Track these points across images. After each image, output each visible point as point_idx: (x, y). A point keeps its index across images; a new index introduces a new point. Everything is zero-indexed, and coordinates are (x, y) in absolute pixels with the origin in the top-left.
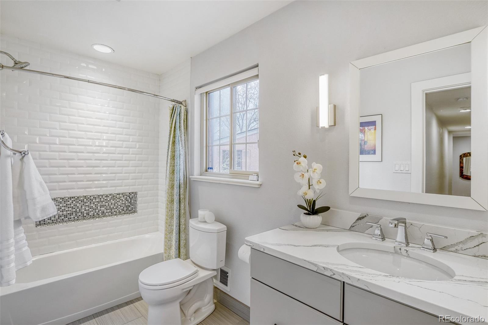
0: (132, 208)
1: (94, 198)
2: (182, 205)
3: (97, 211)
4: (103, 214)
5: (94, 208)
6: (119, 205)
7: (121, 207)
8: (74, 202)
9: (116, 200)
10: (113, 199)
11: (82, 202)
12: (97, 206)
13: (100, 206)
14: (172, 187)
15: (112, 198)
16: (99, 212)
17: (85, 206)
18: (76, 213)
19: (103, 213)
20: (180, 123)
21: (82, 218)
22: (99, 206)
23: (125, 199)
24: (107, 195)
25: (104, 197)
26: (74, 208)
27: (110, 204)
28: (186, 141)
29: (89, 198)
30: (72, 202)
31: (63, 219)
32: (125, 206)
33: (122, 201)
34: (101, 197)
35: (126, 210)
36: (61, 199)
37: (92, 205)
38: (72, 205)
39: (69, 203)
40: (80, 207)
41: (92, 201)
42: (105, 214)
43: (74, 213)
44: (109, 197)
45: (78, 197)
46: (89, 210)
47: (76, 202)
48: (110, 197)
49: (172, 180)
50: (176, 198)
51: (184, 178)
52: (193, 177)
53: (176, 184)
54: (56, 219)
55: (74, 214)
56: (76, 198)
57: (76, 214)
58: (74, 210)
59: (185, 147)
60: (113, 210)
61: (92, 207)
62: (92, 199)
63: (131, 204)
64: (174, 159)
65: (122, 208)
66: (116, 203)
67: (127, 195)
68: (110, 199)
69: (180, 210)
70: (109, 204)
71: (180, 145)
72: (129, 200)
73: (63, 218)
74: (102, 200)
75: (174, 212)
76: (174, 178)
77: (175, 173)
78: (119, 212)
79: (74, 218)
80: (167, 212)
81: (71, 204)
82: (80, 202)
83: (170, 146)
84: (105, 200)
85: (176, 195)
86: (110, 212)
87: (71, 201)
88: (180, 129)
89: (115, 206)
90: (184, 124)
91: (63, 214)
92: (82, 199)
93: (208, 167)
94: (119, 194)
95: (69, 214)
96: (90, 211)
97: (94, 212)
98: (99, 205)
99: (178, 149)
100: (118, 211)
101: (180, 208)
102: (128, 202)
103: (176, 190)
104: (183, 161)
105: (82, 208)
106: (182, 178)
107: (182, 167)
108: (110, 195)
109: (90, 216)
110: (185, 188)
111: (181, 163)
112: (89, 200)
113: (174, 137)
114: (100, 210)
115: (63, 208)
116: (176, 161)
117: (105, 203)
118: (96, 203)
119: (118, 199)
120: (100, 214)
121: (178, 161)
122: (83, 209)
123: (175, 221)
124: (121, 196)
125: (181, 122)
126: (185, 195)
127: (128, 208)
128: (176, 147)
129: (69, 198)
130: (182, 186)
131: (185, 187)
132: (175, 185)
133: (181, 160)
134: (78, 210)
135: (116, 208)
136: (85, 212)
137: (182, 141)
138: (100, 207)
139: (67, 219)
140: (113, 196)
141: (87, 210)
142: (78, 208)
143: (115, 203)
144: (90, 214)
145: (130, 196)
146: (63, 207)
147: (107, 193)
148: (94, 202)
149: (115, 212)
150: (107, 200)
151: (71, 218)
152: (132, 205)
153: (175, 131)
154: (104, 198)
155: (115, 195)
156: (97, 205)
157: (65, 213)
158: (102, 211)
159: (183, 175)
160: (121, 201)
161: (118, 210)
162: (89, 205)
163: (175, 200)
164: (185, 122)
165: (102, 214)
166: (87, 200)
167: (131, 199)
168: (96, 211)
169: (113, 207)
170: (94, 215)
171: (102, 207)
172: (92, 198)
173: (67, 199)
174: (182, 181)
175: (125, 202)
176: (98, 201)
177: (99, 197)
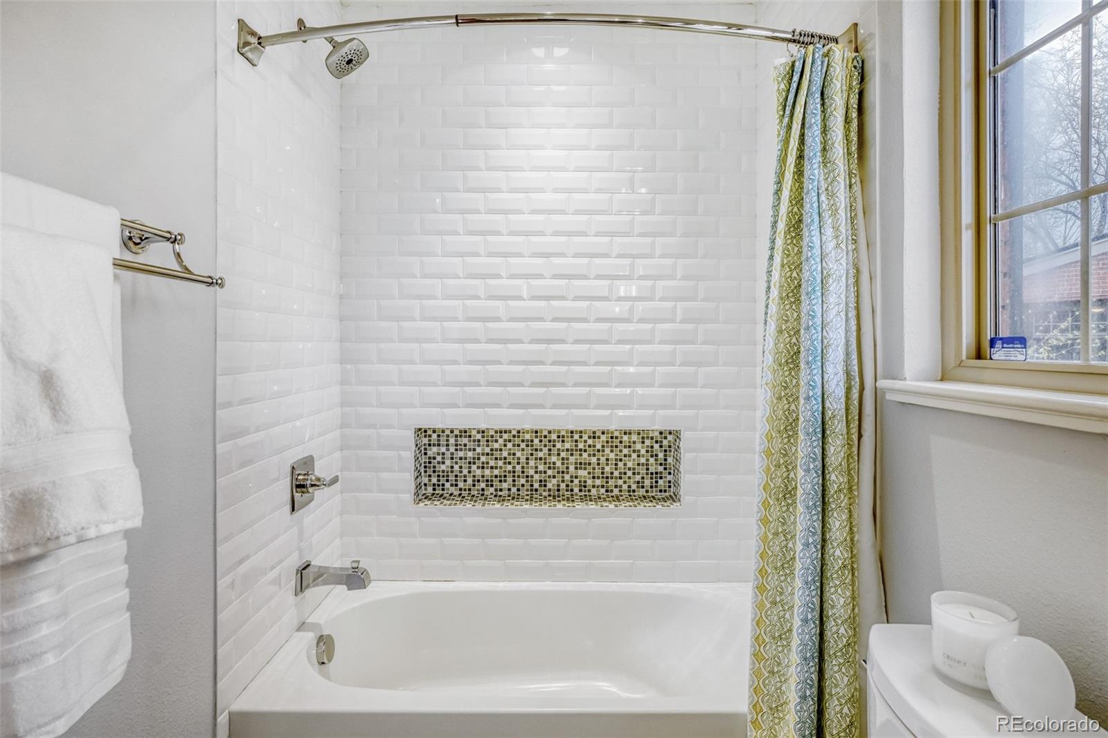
0: (670, 482)
1: (559, 437)
2: (837, 524)
3: (567, 477)
4: (583, 489)
5: (558, 468)
6: (629, 469)
7: (634, 474)
8: (510, 445)
9: (621, 451)
10: (612, 446)
11: (527, 446)
12: (567, 464)
13: (576, 463)
14: (789, 427)
15: (607, 442)
16: (572, 481)
17: (536, 459)
18: (514, 476)
19: (583, 486)
20: (825, 130)
21: (529, 493)
22: (572, 463)
23: (647, 451)
24: (594, 433)
25: (585, 437)
26: (510, 463)
27: (603, 460)
28: (860, 214)
29: (545, 437)
30: (505, 445)
31: (483, 490)
32: (647, 474)
33: (639, 456)
34: (576, 437)
35: (652, 487)
36: (478, 432)
37: (554, 459)
38: (505, 454)
39: (496, 446)
40: (523, 460)
41: (554, 446)
42: (589, 491)
43: (509, 477)
44: (599, 437)
45: (519, 432)
46: (545, 472)
47: (514, 445)
48: (604, 438)
49: (787, 394)
50: (805, 483)
51: (849, 390)
52: (898, 384)
53: (807, 413)
54: (467, 488)
55: (510, 479)
56: (514, 433)
57: (514, 481)
58: (509, 468)
59: (855, 241)
60: (612, 482)
61: (554, 463)
62: (554, 441)
63: (665, 469)
64: (798, 301)
65: (637, 480)
66: (621, 460)
67: (652, 438)
68: (603, 446)
69: (824, 540)
70: (599, 459)
71: (829, 232)
72: (661, 455)
73: (483, 485)
74: (581, 446)
75: (794, 544)
76: (798, 385)
77: (802, 365)
78: (629, 491)
79: (509, 490)
80: (764, 539)
81: (501, 450)
82: (523, 445)
83: (779, 242)
84: (590, 446)
85: (808, 471)
86: (603, 487)
87: (501, 441)
88: (824, 156)
89: (616, 469)
90: (847, 136)
91: (483, 476)
92: (527, 437)
93: (988, 334)
94: (630, 433)
95: (496, 477)
96: (549, 477)
97: (558, 481)
98: (572, 459)
99: (817, 251)
100: (625, 487)
101: (823, 534)
102: (656, 460)
103: (805, 447)
104: (842, 306)
105: (527, 463)
106: (836, 387)
107: (838, 335)
108: (603, 433)
109: (550, 490)
110: (855, 437)
111: (831, 315)
112: (545, 441)
113: (798, 200)
114: (576, 477)
115: (483, 459)
116: (805, 307)
117: (589, 455)
118: (563, 454)
119: (625, 447)
120: (576, 490)
121: (818, 308)
122: (532, 468)
123: (800, 595)
124: (634, 438)
125: (831, 123)
126: (851, 473)
127: (657, 482)
128: (806, 240)
129: (496, 432)
130: (838, 427)
131: (855, 431)
132: (801, 419)
133: (832, 299)
134: (518, 468)
135: (621, 478)
136: (537, 477)
137: (835, 213)
138: (576, 468)
139: (492, 490)
140: (612, 438)
141: (541, 472)
142: (518, 463)
143: (616, 460)
144: (549, 486)
145: (661, 442)
146: (483, 454)
147: (597, 426)
148: (559, 450)
149: (618, 489)
150: (594, 446)
151: (501, 490)
152: (670, 473)
153: (799, 172)
154: (585, 442)
155: (616, 434)
156: (568, 459)
157: (487, 472)
158: (580, 482)
159: (841, 376)
160: (634, 456)
161: (625, 482)
162: (545, 459)
163: (800, 491)
164: (855, 124)
165: (581, 491)
166: (541, 441)
167: (666, 451)
168: (563, 477)
169: (612, 473)
170: (558, 490)
171: (581, 468)
172: (554, 437)
173: (493, 433)
174: (836, 405)
175: (647, 460)
176: (569, 447)
177: (572, 437)
